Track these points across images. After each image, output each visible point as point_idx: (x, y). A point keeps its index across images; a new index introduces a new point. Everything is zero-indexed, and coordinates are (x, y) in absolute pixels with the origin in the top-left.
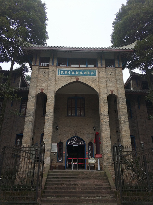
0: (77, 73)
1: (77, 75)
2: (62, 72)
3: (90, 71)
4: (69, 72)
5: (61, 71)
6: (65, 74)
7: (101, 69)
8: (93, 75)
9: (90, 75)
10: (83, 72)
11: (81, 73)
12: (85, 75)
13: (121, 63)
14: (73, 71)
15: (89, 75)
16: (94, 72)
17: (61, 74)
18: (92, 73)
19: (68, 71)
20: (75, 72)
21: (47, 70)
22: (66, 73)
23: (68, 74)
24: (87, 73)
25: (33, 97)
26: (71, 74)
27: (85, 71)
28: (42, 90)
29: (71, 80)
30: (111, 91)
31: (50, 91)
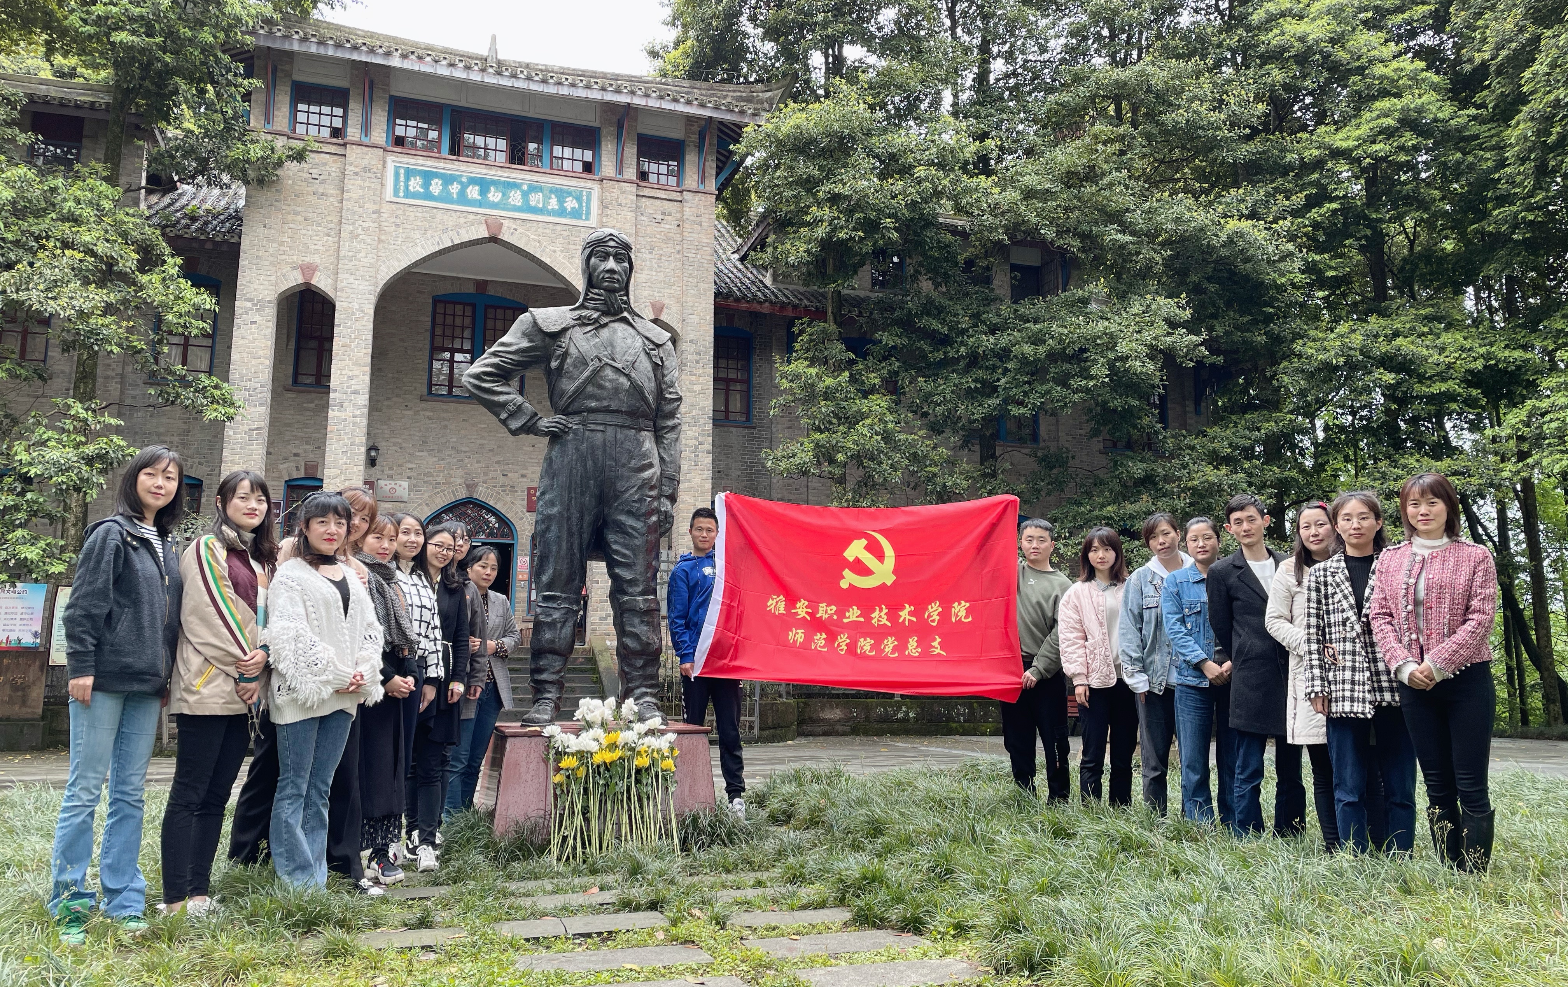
0: (494, 196)
1: (495, 206)
2: (415, 184)
3: (561, 194)
4: (455, 188)
5: (409, 174)
6: (428, 196)
7: (615, 190)
8: (576, 214)
9: (562, 212)
10: (525, 195)
11: (515, 197)
12: (535, 210)
13: (711, 167)
14: (473, 181)
15: (554, 213)
16: (578, 199)
17: (408, 194)
18: (571, 204)
19: (448, 180)
20: (484, 192)
21: (332, 166)
22: (436, 187)
23: (445, 198)
24: (546, 199)
25: (259, 305)
26: (463, 199)
27: (533, 189)
28: (308, 269)
29: (463, 231)
30: (653, 305)
31: (351, 279)
